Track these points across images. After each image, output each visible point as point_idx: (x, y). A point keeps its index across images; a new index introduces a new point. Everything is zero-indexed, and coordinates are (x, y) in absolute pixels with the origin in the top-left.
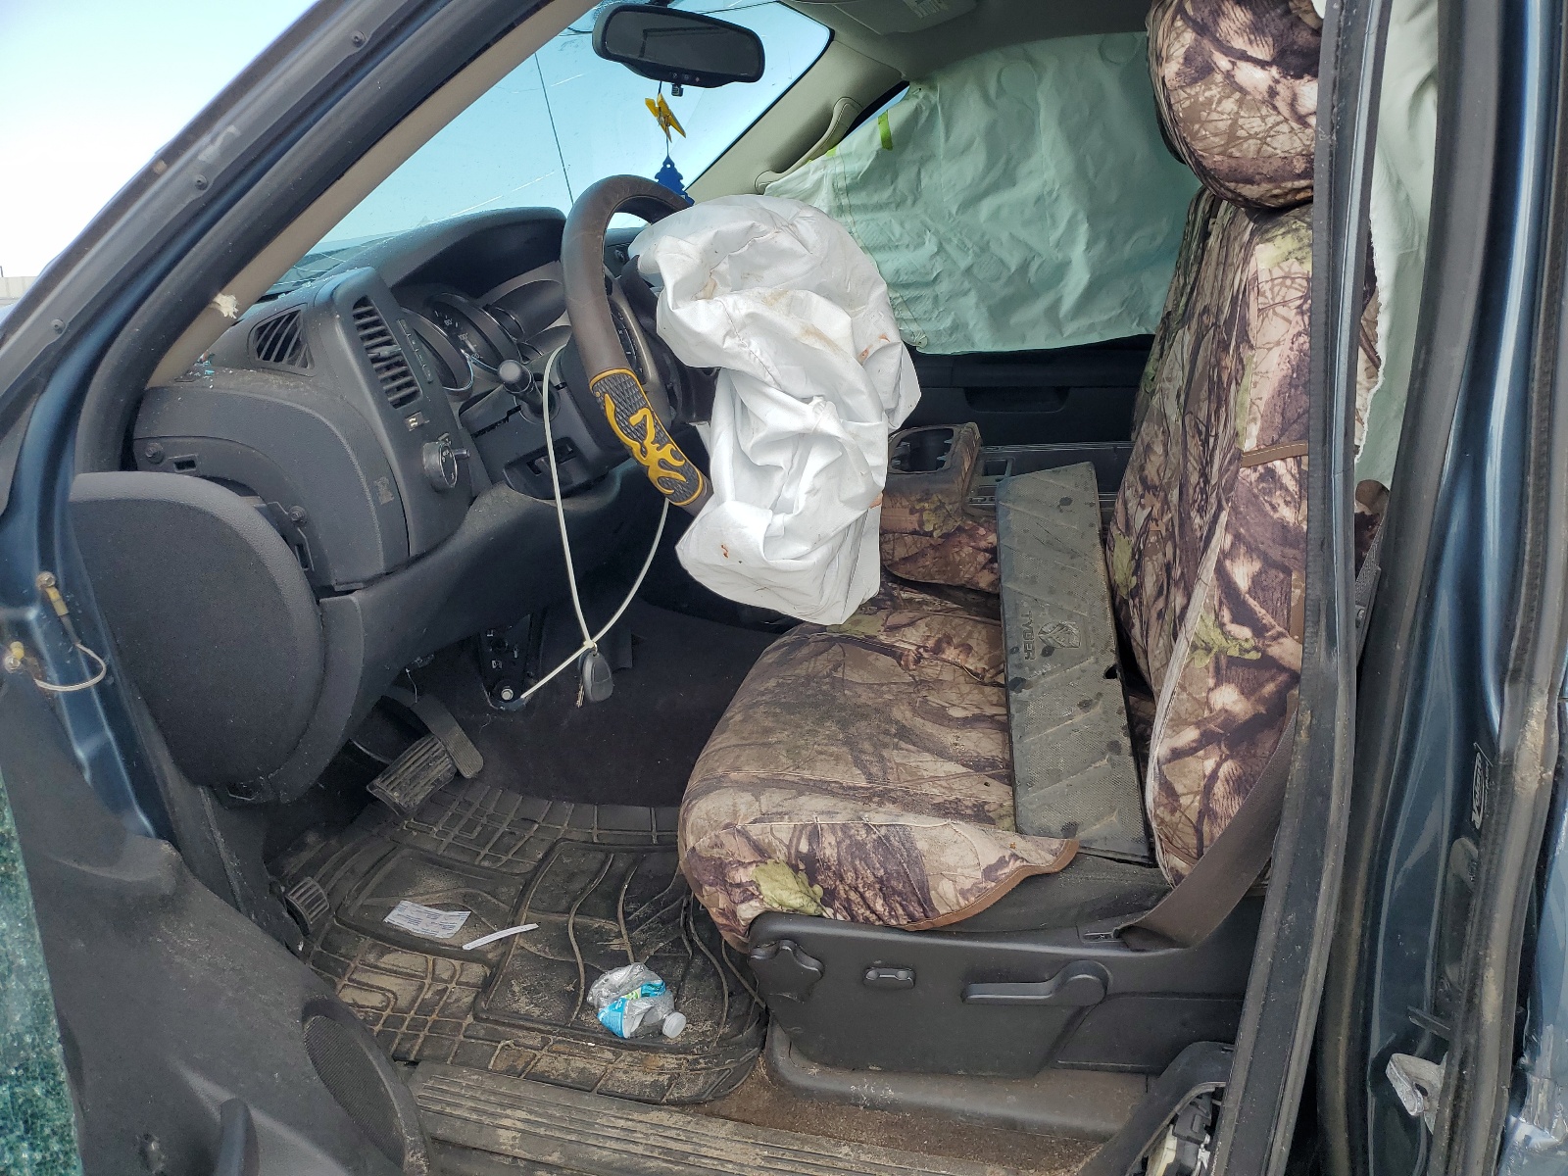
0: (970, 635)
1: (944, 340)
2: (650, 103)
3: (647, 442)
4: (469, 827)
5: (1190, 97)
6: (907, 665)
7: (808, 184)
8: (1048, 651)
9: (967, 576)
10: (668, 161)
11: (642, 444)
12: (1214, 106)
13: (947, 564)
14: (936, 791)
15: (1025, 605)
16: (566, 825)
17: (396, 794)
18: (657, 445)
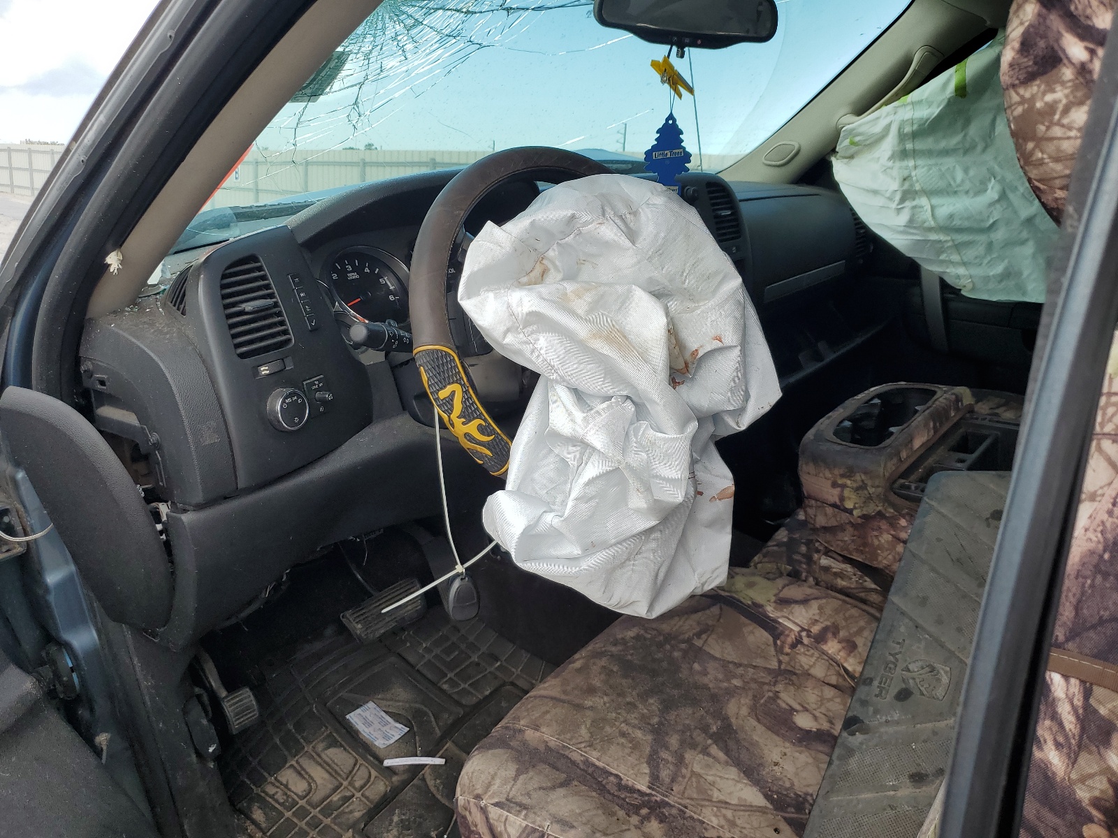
0: (860, 631)
1: (991, 286)
2: (655, 64)
3: (454, 416)
4: (448, 651)
5: (1023, 101)
6: (782, 647)
7: (878, 129)
8: (904, 695)
9: (885, 562)
10: (671, 117)
11: (449, 417)
12: (1057, 117)
13: (865, 544)
14: (715, 822)
15: (902, 629)
16: (519, 670)
17: (360, 626)
18: (463, 420)
